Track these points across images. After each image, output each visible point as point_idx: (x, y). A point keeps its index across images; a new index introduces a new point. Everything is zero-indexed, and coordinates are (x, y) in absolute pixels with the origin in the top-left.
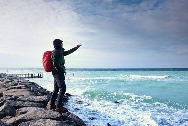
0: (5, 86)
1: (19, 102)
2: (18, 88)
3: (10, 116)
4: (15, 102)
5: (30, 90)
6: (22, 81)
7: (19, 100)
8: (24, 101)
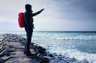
0: (8, 40)
1: (13, 49)
2: (15, 41)
3: (6, 56)
4: (11, 48)
5: (22, 43)
6: (19, 38)
7: (14, 48)
8: (16, 48)
